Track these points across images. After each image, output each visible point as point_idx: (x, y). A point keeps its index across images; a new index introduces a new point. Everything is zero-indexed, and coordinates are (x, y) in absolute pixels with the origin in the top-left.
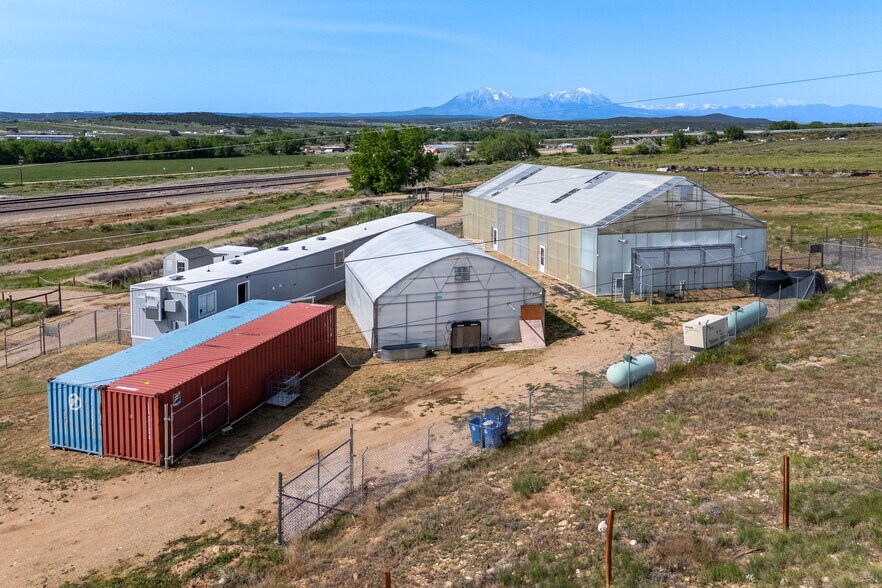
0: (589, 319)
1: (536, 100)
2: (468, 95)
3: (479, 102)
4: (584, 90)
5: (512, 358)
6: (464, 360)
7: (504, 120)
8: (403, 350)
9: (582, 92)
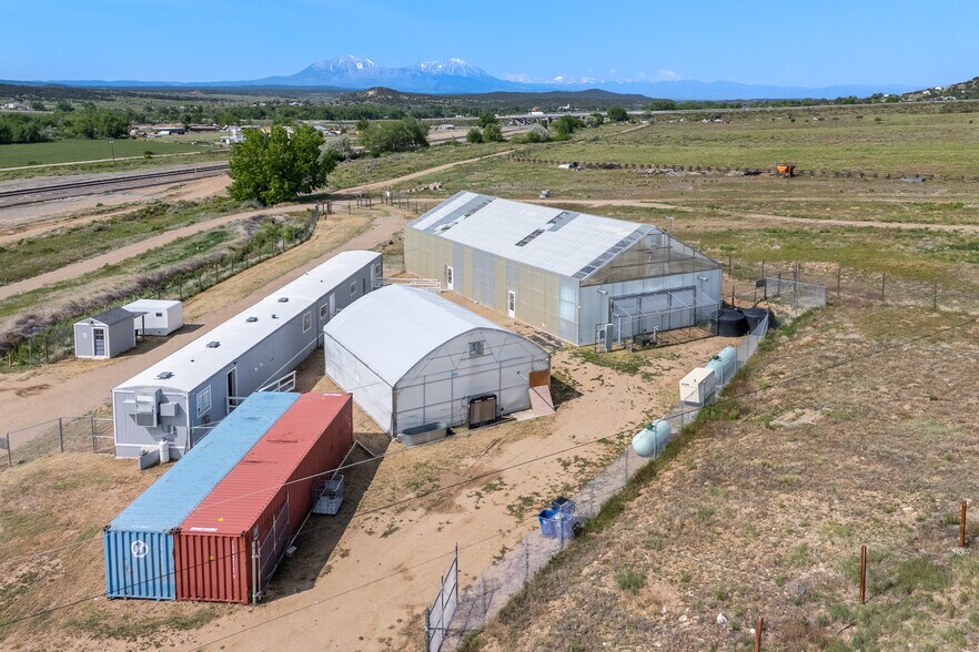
0: (583, 375)
1: (404, 70)
2: (327, 63)
3: (340, 71)
4: (458, 60)
5: (528, 429)
6: (485, 436)
7: (371, 93)
8: (423, 432)
9: (456, 63)
